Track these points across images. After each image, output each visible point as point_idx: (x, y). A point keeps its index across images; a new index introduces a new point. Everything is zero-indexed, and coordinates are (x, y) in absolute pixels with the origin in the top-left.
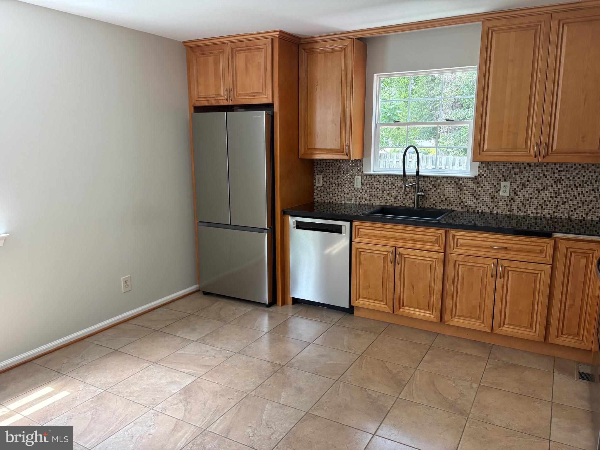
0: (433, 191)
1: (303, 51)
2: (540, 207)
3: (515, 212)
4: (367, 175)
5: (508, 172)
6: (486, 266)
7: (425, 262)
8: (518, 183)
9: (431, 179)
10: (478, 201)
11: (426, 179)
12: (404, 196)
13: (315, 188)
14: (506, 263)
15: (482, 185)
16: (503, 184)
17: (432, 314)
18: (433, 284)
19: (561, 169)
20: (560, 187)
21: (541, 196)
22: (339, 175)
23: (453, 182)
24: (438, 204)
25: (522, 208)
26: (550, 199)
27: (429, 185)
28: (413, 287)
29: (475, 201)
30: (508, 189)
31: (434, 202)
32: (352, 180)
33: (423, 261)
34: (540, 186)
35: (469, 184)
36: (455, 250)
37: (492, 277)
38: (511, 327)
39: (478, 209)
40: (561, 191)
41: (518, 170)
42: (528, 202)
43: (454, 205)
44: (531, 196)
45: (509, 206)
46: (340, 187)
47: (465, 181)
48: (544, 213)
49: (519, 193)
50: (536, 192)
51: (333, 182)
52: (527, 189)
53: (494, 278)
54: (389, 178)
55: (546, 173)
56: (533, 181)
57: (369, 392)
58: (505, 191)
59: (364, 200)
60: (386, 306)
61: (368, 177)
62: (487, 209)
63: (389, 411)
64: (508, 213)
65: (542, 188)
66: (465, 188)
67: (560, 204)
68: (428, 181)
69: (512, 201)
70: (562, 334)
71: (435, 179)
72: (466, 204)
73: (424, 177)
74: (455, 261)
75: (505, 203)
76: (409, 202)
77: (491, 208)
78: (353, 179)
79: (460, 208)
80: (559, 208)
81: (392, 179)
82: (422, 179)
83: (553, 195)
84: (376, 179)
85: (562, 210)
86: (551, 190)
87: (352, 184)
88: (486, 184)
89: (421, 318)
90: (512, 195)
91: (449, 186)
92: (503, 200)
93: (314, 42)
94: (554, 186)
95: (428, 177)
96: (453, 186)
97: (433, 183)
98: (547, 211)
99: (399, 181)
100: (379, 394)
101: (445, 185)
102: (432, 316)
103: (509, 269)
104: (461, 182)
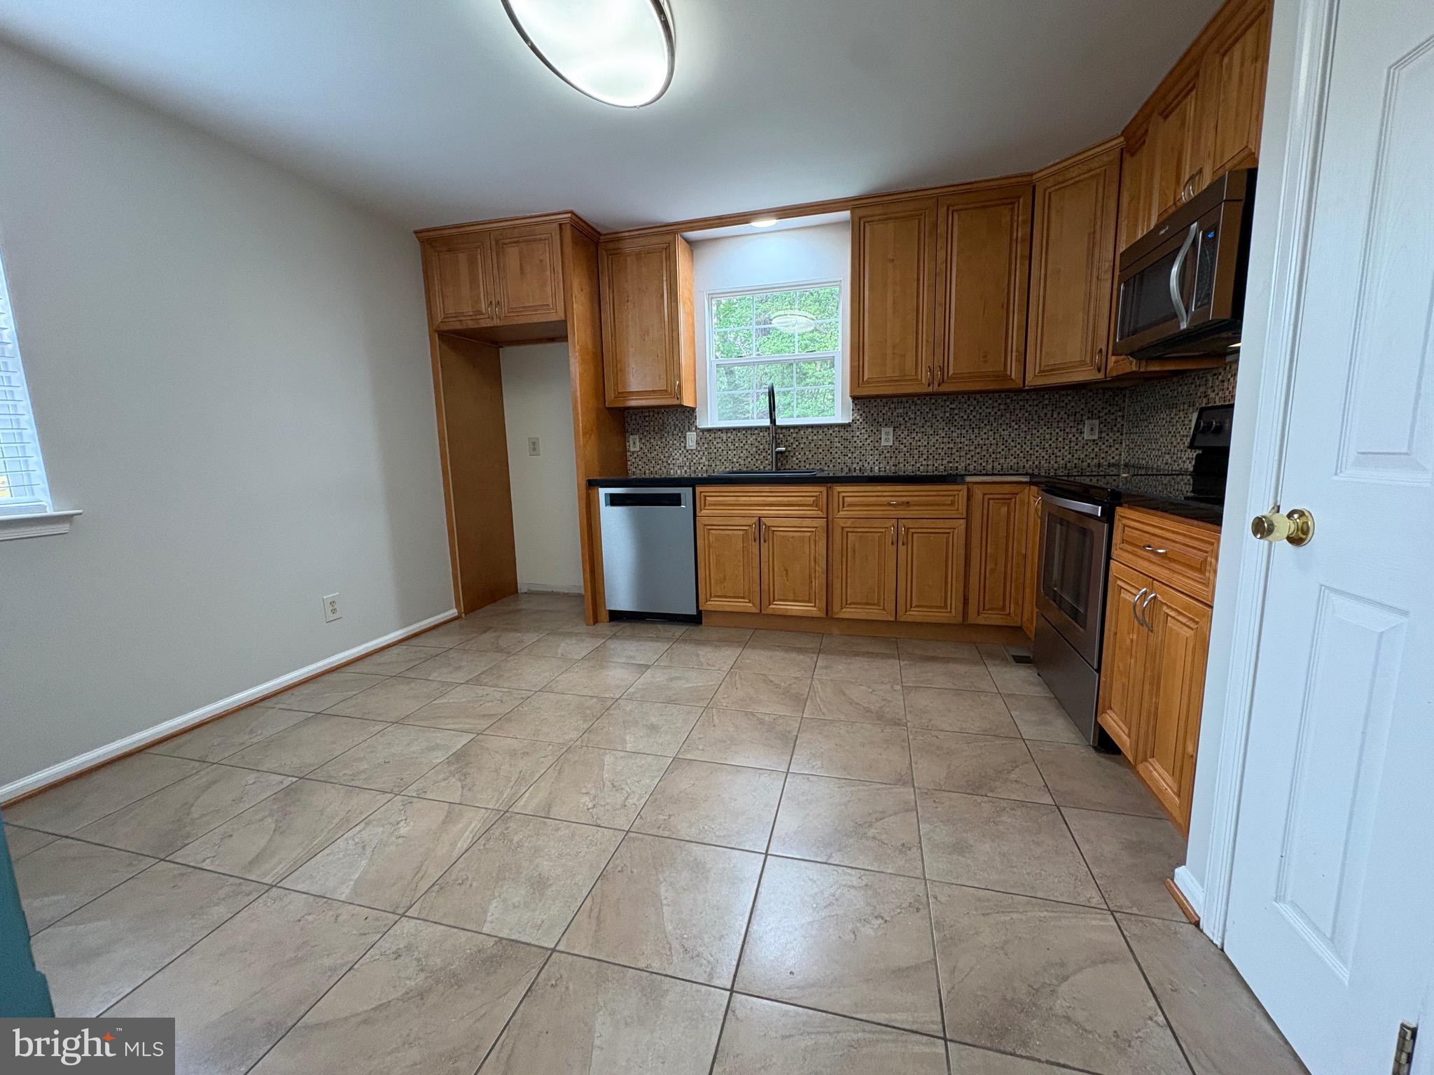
0: (794, 446)
1: (604, 253)
2: (931, 457)
3: (902, 465)
4: (703, 430)
5: (889, 414)
6: (883, 530)
7: (802, 534)
8: (902, 427)
9: (792, 430)
10: (855, 455)
11: (784, 431)
12: (757, 457)
13: (628, 454)
14: (909, 524)
15: (858, 433)
16: (884, 430)
17: (815, 606)
18: (813, 564)
19: (953, 406)
20: (952, 429)
21: (931, 443)
22: (663, 433)
23: (820, 432)
24: (803, 464)
25: (910, 459)
26: (942, 446)
27: (789, 438)
28: (786, 571)
29: (850, 455)
30: (891, 437)
31: (797, 462)
32: (682, 439)
33: (798, 534)
34: (929, 429)
35: (842, 434)
36: (841, 513)
37: (892, 544)
38: (920, 609)
39: (855, 466)
40: (955, 434)
41: (901, 411)
42: (916, 452)
43: (823, 463)
44: (919, 443)
45: (893, 459)
46: (666, 450)
47: (836, 429)
48: (936, 465)
49: (904, 441)
50: (925, 438)
51: (655, 443)
52: (914, 435)
53: (895, 546)
54: (734, 432)
55: (936, 412)
56: (920, 424)
57: (760, 716)
58: (887, 440)
59: (702, 466)
60: (751, 605)
61: (705, 433)
62: (866, 465)
63: (797, 736)
64: (893, 468)
65: (932, 432)
66: (836, 439)
67: (954, 451)
68: (787, 433)
69: (897, 452)
70: (984, 610)
71: (797, 430)
72: (839, 461)
73: (782, 427)
74: (843, 528)
75: (888, 455)
76: (765, 465)
77: (871, 462)
78: (685, 437)
79: (831, 466)
80: (954, 456)
81: (739, 434)
82: (779, 431)
83: (945, 440)
84: (717, 435)
85: (957, 459)
86: (943, 435)
87: (682, 444)
88: (863, 431)
89: (799, 614)
90: (897, 444)
91: (815, 437)
92: (885, 452)
93: (619, 240)
94: (946, 429)
95: (788, 428)
96: (820, 437)
97: (794, 435)
98: (939, 462)
99: (749, 436)
100: (775, 717)
101: (810, 438)
102: (815, 609)
103: (913, 530)
104: (831, 431)
